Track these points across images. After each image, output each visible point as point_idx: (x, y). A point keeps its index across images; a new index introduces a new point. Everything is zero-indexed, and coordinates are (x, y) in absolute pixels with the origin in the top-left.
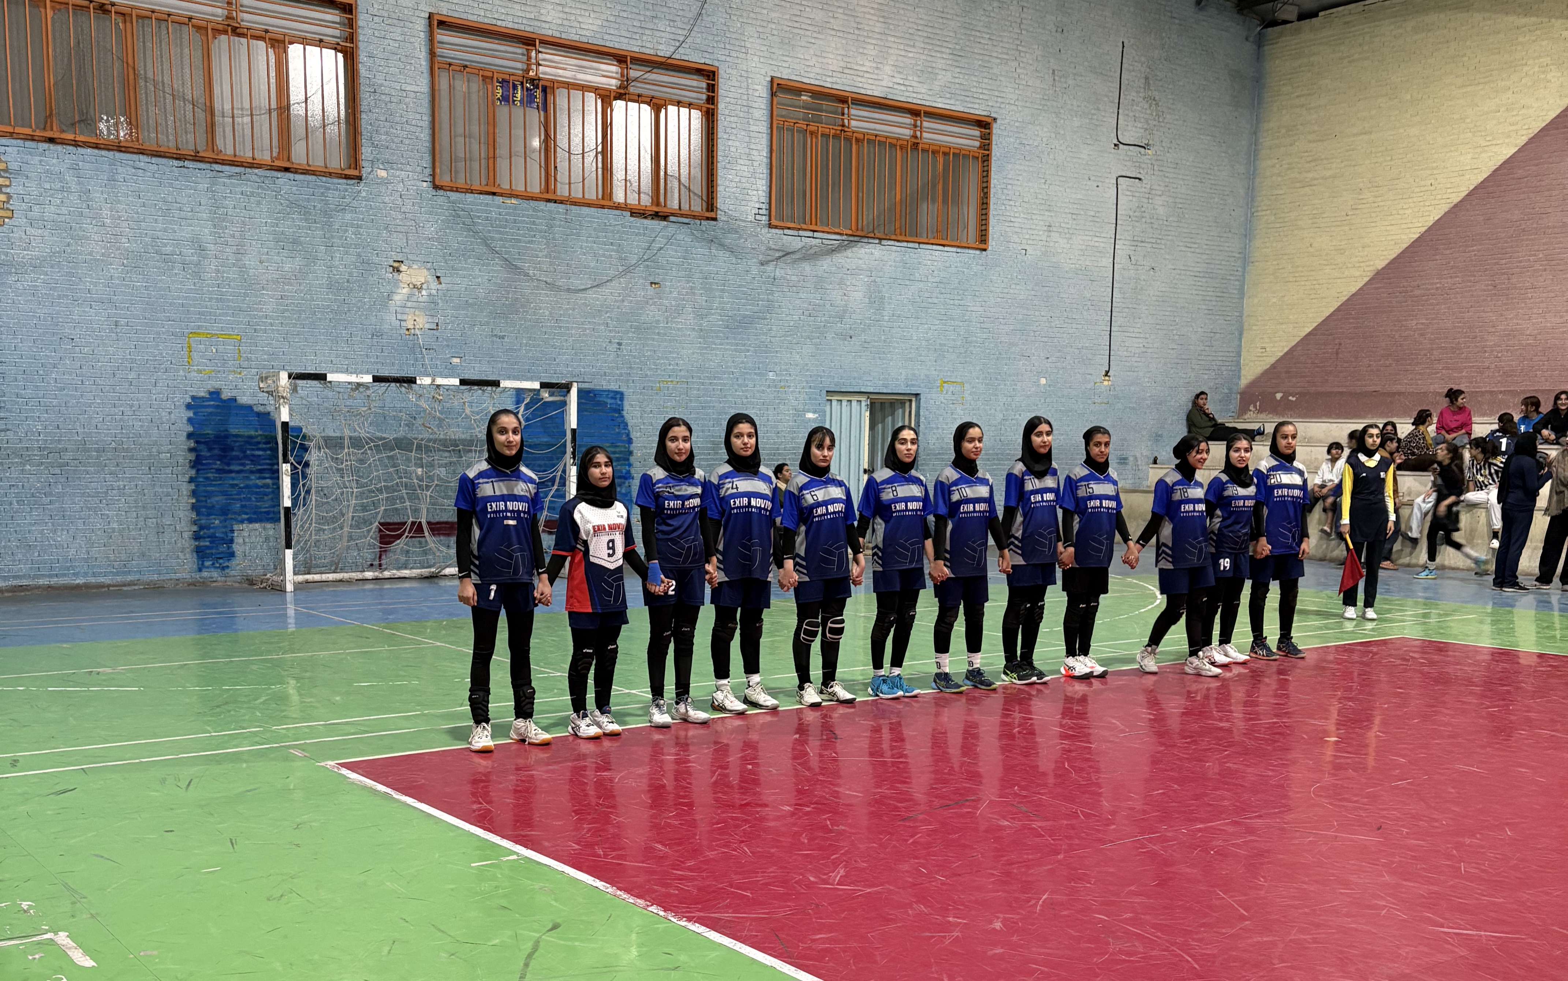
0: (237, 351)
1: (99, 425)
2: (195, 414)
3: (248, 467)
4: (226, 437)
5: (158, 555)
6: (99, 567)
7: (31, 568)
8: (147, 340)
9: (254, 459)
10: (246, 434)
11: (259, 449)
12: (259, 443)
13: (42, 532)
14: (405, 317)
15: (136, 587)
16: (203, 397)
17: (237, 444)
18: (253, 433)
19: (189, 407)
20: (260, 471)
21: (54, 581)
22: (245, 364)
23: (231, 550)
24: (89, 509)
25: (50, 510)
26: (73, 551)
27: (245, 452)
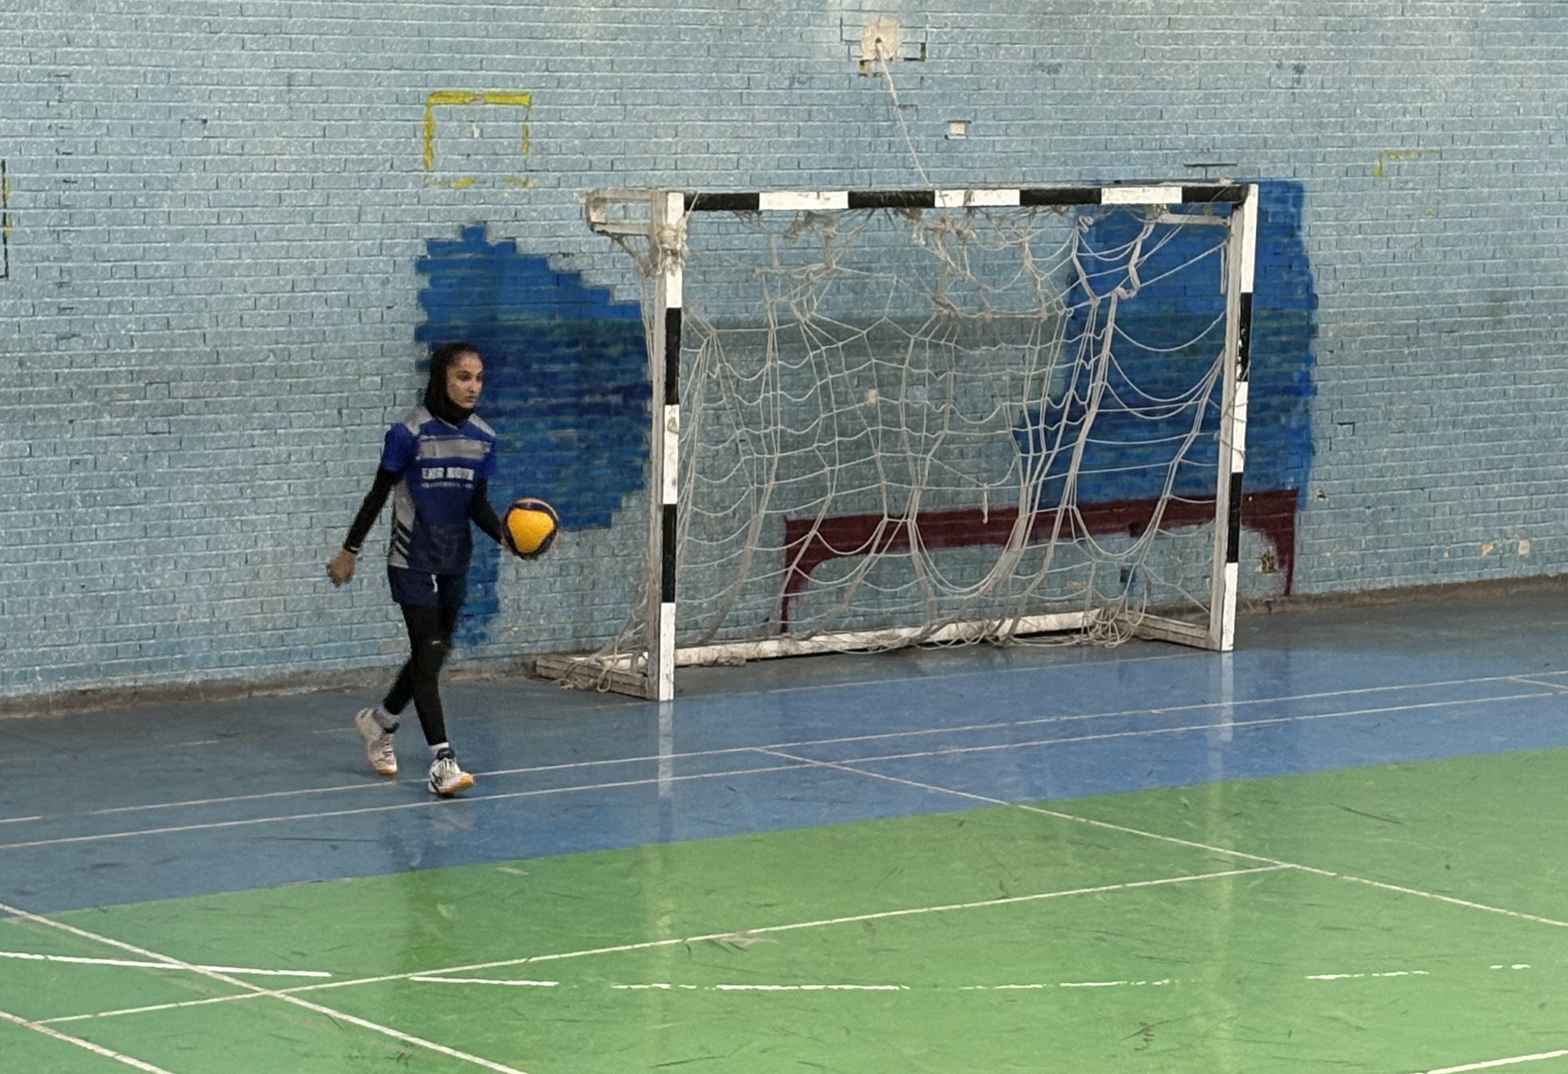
0: (521, 133)
1: (246, 317)
2: (432, 281)
3: (532, 402)
4: (492, 333)
5: (347, 612)
6: (233, 644)
7: (101, 651)
8: (346, 114)
9: (545, 382)
10: (532, 324)
11: (553, 360)
12: (555, 345)
13: (125, 567)
14: (858, 35)
15: (304, 690)
16: (450, 243)
17: (515, 348)
18: (544, 321)
19: (422, 266)
20: (556, 410)
21: (143, 679)
22: (535, 161)
23: (491, 598)
24: (219, 509)
25: (141, 515)
26: (183, 609)
27: (528, 367)
